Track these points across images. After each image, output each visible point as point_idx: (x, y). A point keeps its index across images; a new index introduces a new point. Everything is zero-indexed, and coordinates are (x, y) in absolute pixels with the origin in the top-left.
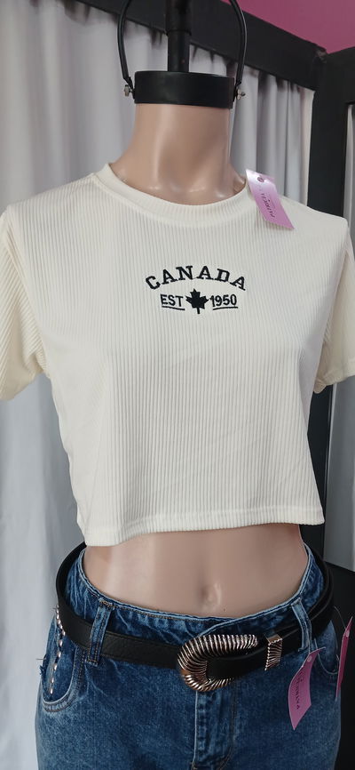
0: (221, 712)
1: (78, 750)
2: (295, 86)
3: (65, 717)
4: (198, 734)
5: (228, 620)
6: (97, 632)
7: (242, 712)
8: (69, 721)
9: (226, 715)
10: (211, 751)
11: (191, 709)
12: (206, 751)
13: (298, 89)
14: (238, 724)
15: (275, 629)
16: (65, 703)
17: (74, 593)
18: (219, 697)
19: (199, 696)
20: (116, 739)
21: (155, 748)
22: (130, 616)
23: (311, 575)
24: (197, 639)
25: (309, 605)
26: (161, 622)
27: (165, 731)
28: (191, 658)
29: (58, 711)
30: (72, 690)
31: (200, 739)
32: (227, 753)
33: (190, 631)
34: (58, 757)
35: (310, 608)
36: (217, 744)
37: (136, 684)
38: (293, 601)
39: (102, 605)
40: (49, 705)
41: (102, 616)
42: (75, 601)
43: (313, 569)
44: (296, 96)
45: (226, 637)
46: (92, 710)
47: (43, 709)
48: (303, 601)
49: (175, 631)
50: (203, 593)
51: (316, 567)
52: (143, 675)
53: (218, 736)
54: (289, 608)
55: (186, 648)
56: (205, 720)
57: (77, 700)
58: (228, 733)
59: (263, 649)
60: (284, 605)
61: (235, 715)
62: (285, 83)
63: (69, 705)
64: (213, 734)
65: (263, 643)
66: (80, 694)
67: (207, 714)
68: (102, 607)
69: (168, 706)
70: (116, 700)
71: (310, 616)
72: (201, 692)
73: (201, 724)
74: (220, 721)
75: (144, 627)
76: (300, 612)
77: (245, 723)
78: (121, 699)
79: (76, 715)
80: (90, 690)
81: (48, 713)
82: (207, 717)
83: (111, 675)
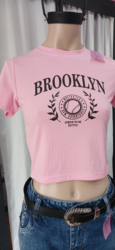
0: (79, 233)
1: (31, 245)
3: (27, 234)
4: (72, 240)
5: (81, 203)
6: (37, 206)
7: (86, 233)
8: (28, 235)
9: (81, 234)
10: (76, 246)
11: (69, 232)
12: (74, 246)
13: (108, 17)
14: (85, 237)
15: (97, 206)
16: (27, 229)
17: (30, 193)
18: (78, 228)
20: (44, 241)
21: (57, 244)
22: (48, 201)
23: (110, 187)
24: (71, 210)
25: (109, 197)
26: (58, 203)
27: (61, 239)
28: (68, 216)
29: (25, 231)
30: (29, 225)
31: (73, 242)
32: (81, 246)
33: (68, 207)
34: (25, 246)
35: (110, 198)
36: (78, 243)
37: (50, 224)
38: (103, 196)
39: (39, 198)
40: (22, 229)
41: (39, 201)
42: (30, 196)
43: (111, 185)
45: (80, 209)
46: (36, 232)
47: (20, 231)
48: (107, 196)
49: (63, 206)
50: (72, 193)
51: (112, 184)
52: (53, 221)
53: (78, 241)
54: (102, 199)
55: (67, 212)
57: (31, 228)
58: (82, 240)
59: (93, 213)
60: (101, 198)
61: (84, 234)
62: (104, 16)
63: (28, 230)
64: (77, 240)
65: (93, 211)
66: (32, 227)
67: (74, 234)
68: (38, 198)
69: (61, 231)
70: (44, 229)
71: (110, 201)
72: (72, 227)
73: (73, 237)
74: (79, 236)
75: (53, 205)
76: (106, 200)
77: (87, 237)
78: (46, 229)
79: (31, 233)
80: (35, 225)
81: (22, 232)
82: (74, 235)
83: (42, 221)
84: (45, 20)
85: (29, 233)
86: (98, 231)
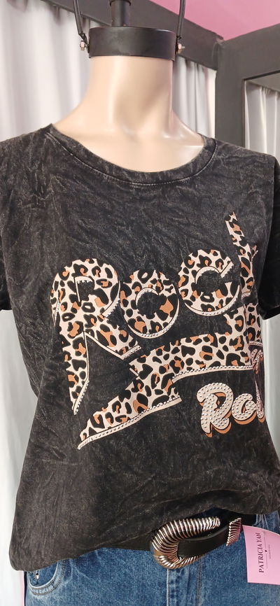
0: (189, 585)
2: (200, 66)
3: (52, 599)
7: (206, 583)
8: (56, 603)
9: (193, 587)
11: (163, 584)
13: (203, 69)
14: (203, 593)
16: (51, 587)
18: (187, 573)
19: (170, 573)
28: (164, 540)
29: (45, 594)
30: (57, 576)
37: (115, 567)
40: (36, 589)
44: (202, 75)
46: (76, 592)
47: (31, 593)
52: (121, 558)
55: (159, 533)
56: (175, 594)
57: (62, 584)
58: (194, 602)
61: (200, 586)
62: (193, 64)
63: (55, 588)
64: (182, 604)
65: (225, 522)
66: (65, 579)
67: (177, 588)
69: (143, 585)
70: (97, 582)
72: (172, 570)
73: (172, 596)
74: (188, 593)
77: (209, 592)
78: (102, 581)
79: (62, 597)
80: (74, 574)
81: (36, 596)
82: (177, 591)
83: (92, 561)
84: (82, 49)
85: (57, 598)
86: (233, 575)
